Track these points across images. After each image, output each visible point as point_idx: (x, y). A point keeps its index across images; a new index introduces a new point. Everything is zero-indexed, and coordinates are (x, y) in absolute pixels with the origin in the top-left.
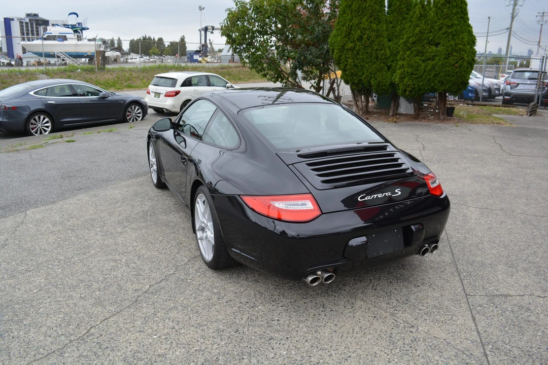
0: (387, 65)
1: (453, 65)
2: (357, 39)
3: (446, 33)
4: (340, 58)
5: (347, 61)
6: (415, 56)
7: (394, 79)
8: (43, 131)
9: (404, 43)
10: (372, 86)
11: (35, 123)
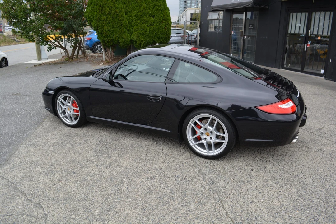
0: (127, 30)
1: (164, 28)
2: (108, 14)
3: (157, 10)
4: (97, 26)
5: (103, 28)
6: (143, 23)
7: (133, 38)
9: (135, 16)
10: (120, 43)
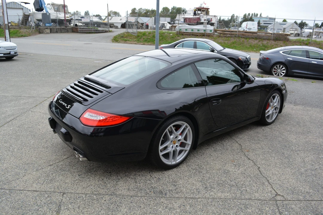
8: (280, 74)
11: (277, 69)
